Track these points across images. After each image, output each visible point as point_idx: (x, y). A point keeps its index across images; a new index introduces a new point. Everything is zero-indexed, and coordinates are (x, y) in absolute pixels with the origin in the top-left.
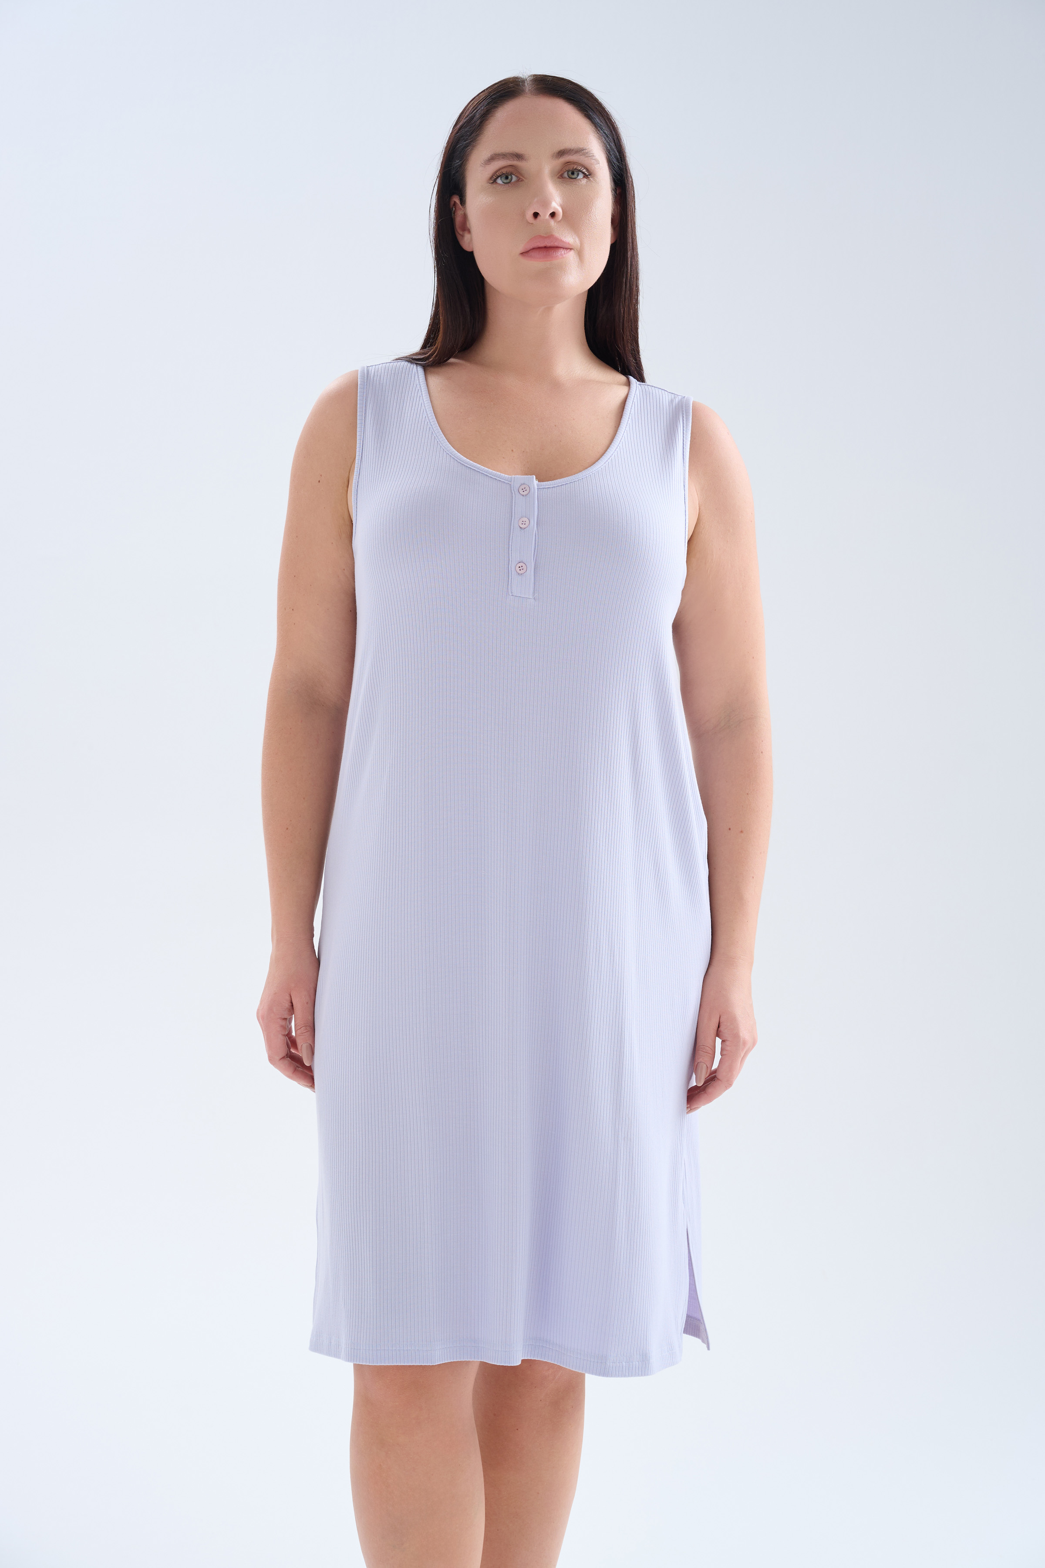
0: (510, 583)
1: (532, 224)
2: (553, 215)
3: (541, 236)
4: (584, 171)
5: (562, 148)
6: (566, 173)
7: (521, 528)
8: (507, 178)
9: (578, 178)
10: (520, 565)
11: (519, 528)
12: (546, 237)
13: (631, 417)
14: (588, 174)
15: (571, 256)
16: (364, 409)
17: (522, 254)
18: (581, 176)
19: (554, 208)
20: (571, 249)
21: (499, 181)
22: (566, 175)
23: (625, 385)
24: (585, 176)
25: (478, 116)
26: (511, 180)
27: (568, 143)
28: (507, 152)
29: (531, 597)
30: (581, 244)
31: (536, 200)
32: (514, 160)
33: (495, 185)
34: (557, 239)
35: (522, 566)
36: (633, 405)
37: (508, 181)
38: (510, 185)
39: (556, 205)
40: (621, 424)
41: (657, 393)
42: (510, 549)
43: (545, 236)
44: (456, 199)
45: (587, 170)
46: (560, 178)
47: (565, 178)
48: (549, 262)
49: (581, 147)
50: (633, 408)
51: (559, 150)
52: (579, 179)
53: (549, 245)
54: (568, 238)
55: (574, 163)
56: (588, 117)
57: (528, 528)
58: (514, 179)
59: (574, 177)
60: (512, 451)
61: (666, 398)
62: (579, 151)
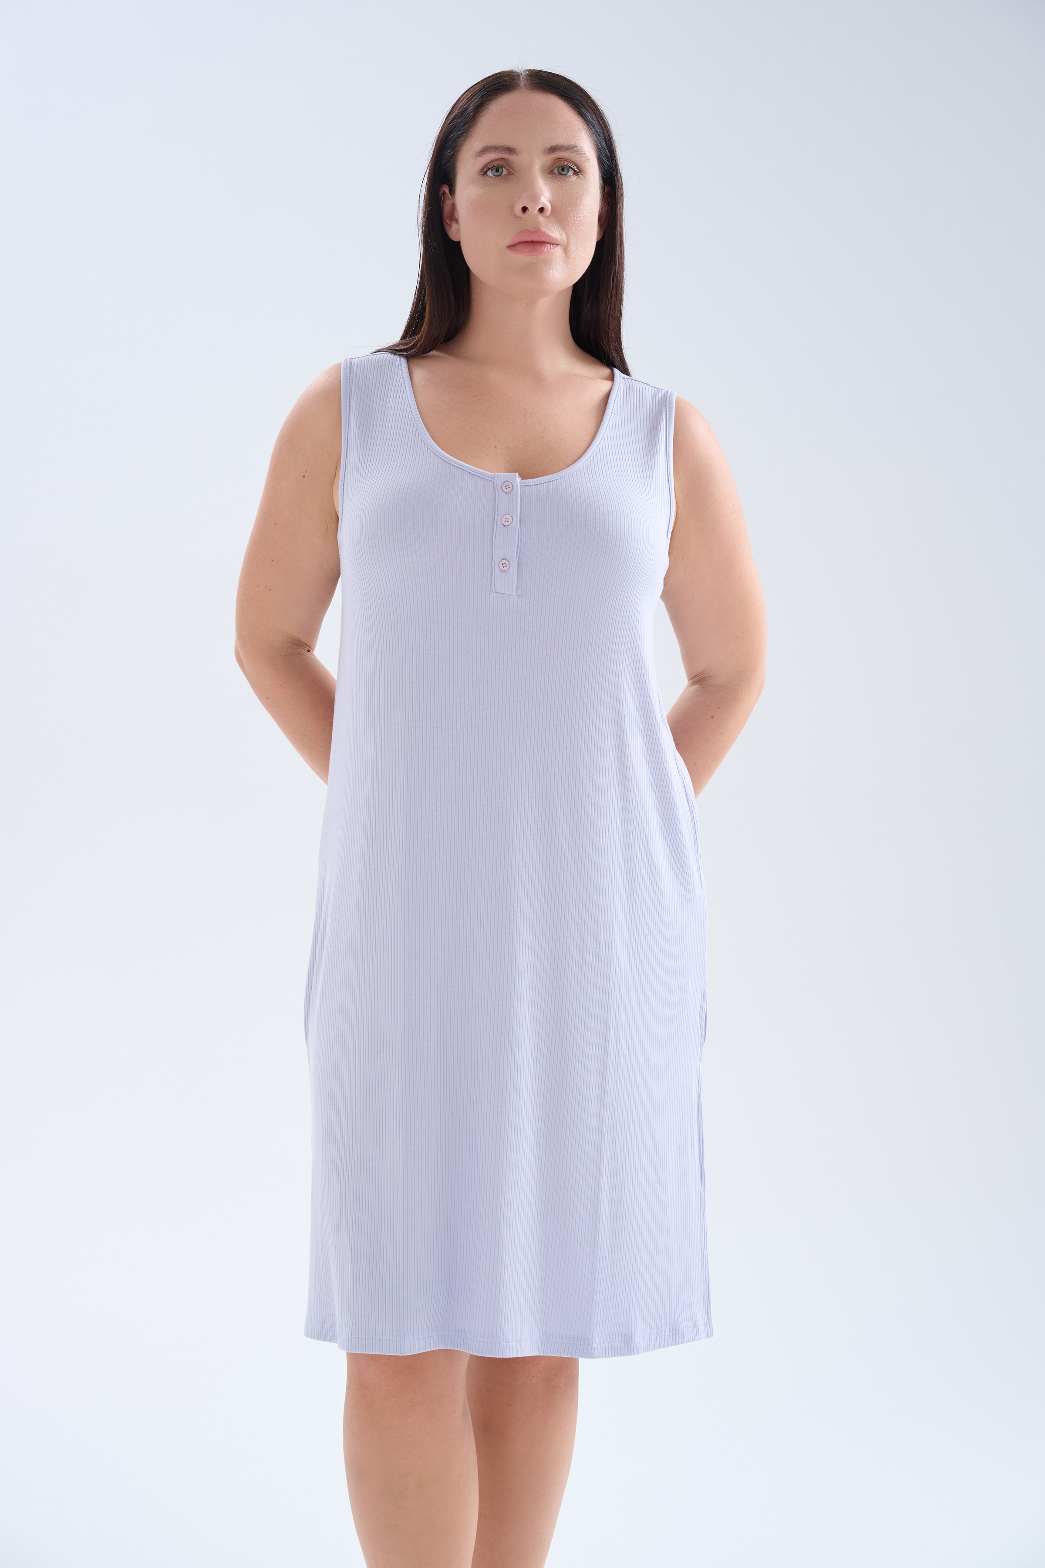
0: (493, 579)
1: (520, 218)
2: (541, 210)
3: (528, 231)
4: (575, 168)
5: (554, 144)
6: (557, 169)
7: (504, 525)
8: (497, 171)
9: (569, 174)
10: (503, 562)
11: (502, 525)
12: (533, 232)
13: (614, 412)
14: (578, 171)
15: (558, 251)
16: (348, 403)
17: (509, 247)
18: (571, 172)
19: (543, 203)
20: (557, 245)
21: (490, 173)
22: (556, 171)
23: (607, 379)
24: (576, 173)
25: (471, 107)
26: (502, 173)
27: (560, 139)
28: (500, 145)
29: (514, 593)
30: (568, 240)
31: (525, 195)
32: (505, 154)
33: (485, 178)
34: (544, 234)
35: (505, 563)
36: (617, 399)
37: (498, 174)
38: (500, 177)
39: (545, 200)
40: (604, 419)
41: (641, 387)
42: (493, 546)
43: (532, 230)
44: (446, 189)
45: (578, 167)
46: (550, 174)
47: (555, 174)
48: (535, 257)
49: (573, 144)
50: (616, 402)
51: (551, 146)
52: (569, 176)
53: (535, 239)
54: (555, 233)
55: (565, 160)
56: (581, 114)
57: (511, 526)
58: (505, 172)
59: (564, 173)
60: (496, 447)
61: (650, 392)
62: (571, 148)
